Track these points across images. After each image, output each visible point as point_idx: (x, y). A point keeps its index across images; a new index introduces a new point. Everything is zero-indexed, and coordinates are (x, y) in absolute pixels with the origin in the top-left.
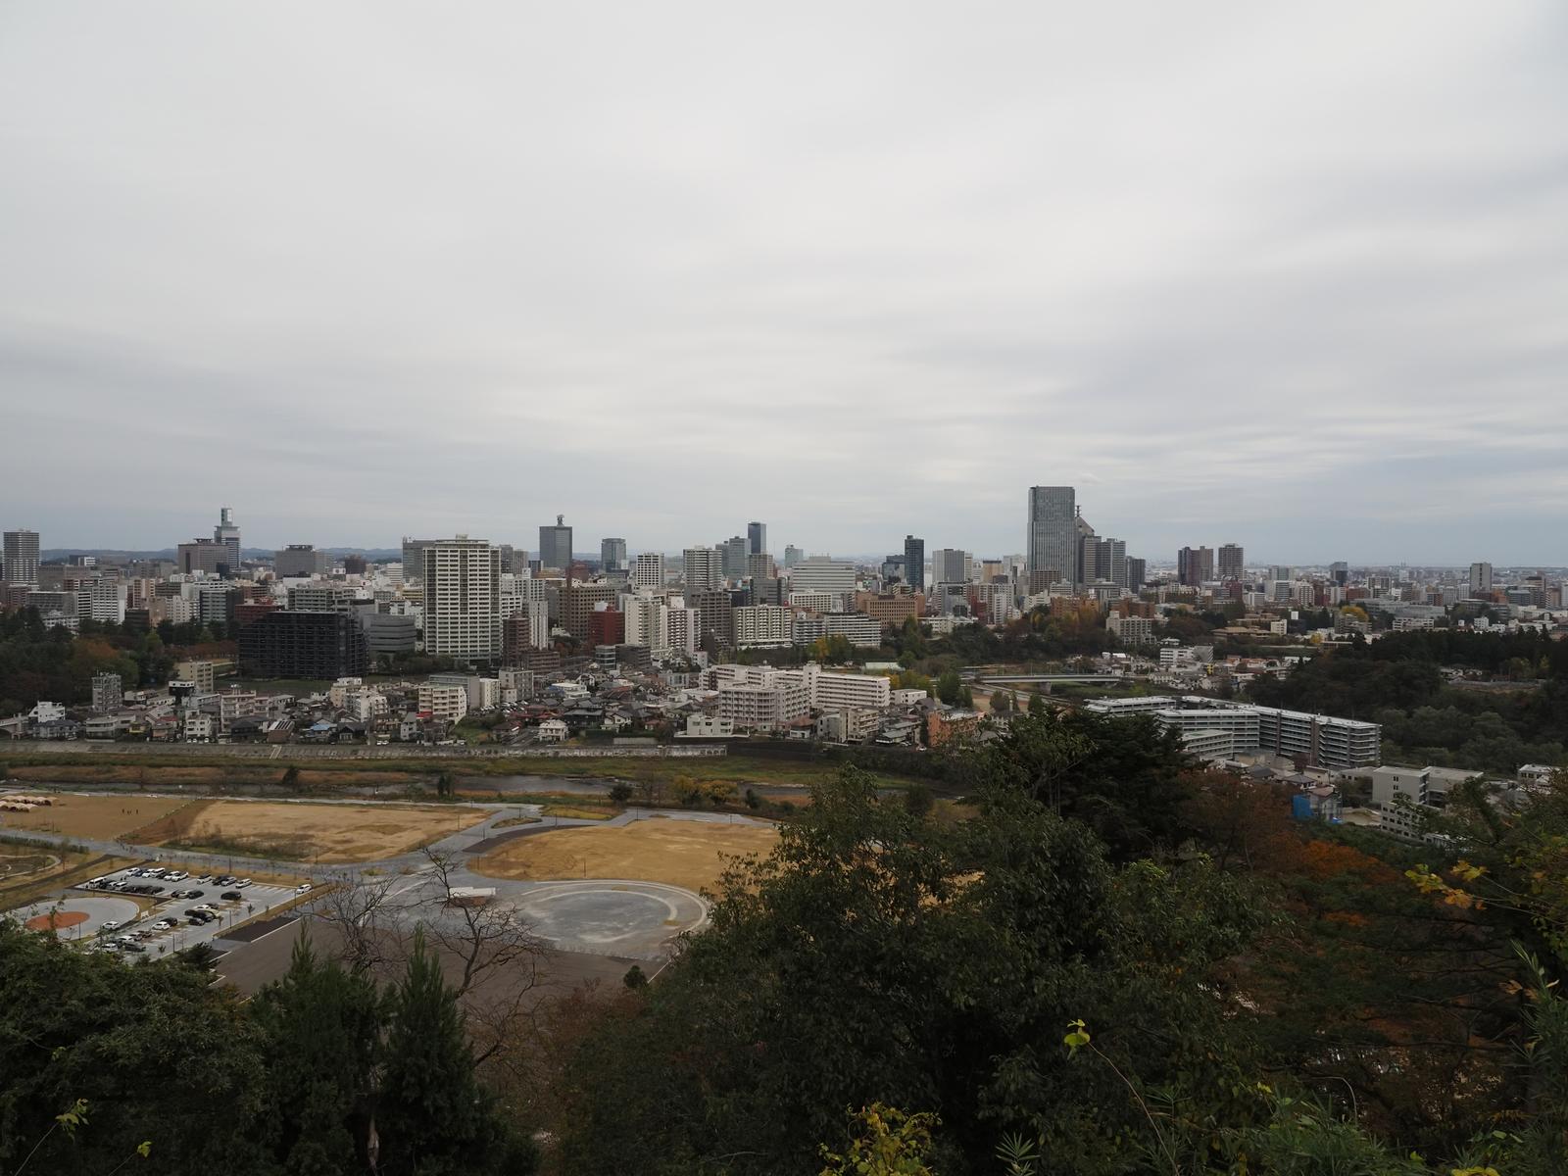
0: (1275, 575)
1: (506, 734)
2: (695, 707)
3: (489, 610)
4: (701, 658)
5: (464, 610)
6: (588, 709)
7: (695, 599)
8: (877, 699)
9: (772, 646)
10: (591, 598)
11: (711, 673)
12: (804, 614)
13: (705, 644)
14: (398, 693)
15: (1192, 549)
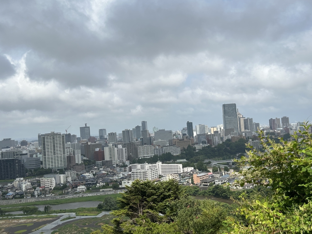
0: (299, 124)
1: (67, 191)
2: (124, 178)
3: (62, 154)
4: (127, 163)
5: (54, 154)
6: (92, 181)
7: (125, 145)
8: (179, 171)
9: (149, 157)
10: (94, 147)
11: (130, 167)
12: (158, 147)
13: (129, 158)
14: (35, 181)
15: (273, 119)
